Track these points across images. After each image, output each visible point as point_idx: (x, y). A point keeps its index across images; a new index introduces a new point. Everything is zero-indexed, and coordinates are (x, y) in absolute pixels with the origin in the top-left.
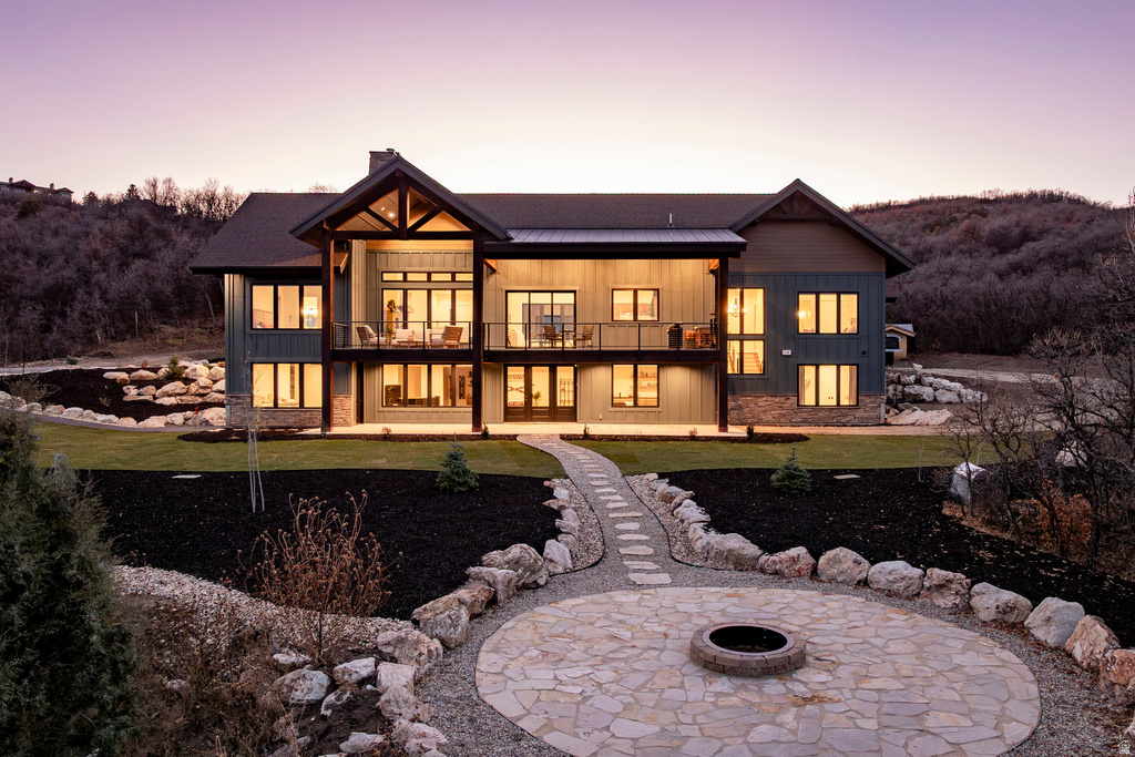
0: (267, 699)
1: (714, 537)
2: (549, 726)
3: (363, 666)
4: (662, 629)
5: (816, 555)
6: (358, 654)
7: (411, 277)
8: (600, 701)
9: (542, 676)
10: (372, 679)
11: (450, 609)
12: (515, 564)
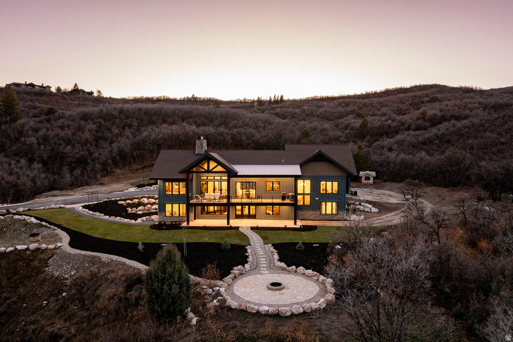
0: (202, 293)
1: (279, 263)
2: (244, 297)
3: (217, 288)
4: (263, 282)
5: (297, 267)
6: (216, 286)
7: (209, 178)
8: (251, 293)
9: (243, 290)
10: (219, 290)
11: (228, 279)
12: (239, 270)
